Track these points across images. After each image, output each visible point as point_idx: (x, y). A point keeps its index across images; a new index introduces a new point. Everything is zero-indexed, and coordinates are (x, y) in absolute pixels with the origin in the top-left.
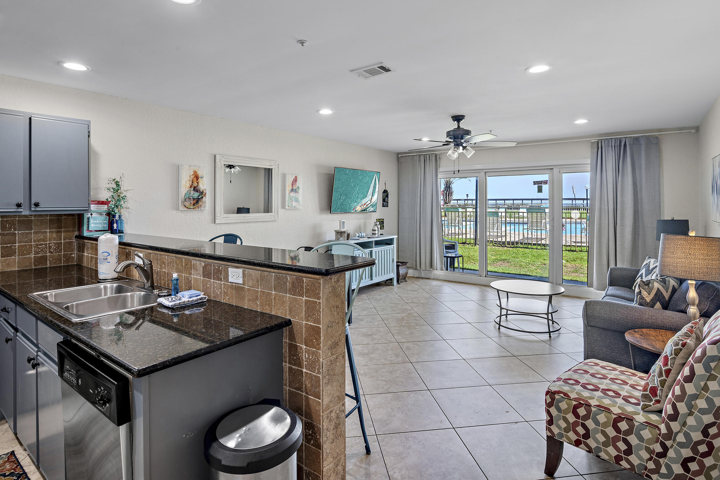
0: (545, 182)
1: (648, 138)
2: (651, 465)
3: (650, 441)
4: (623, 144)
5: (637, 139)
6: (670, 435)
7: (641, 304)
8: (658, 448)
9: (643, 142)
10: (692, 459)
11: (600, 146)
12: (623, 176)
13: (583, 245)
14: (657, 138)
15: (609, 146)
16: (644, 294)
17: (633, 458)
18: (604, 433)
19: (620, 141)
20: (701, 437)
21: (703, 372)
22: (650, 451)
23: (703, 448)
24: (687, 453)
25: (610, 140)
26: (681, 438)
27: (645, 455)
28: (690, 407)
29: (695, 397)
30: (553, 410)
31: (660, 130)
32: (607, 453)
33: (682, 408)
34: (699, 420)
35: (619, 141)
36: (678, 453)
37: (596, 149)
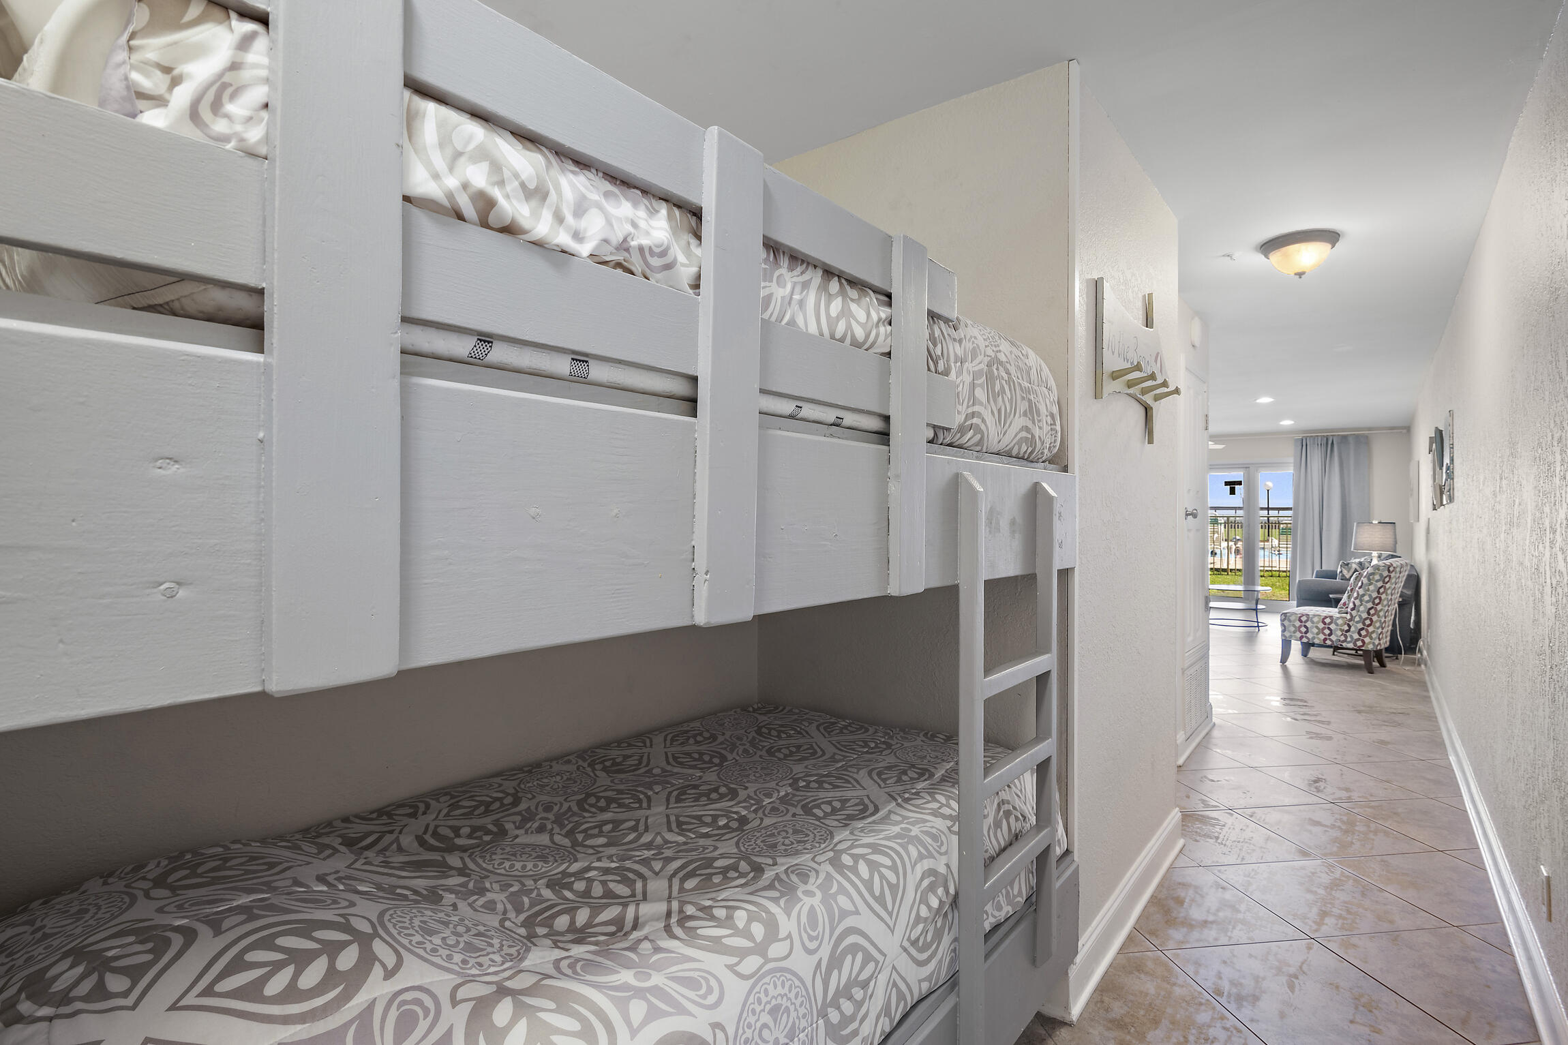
0: (1240, 483)
1: (1357, 437)
2: (1343, 638)
3: (1342, 625)
4: (1330, 442)
5: (1345, 438)
6: (1352, 619)
7: (1342, 579)
8: (1346, 628)
9: (1351, 440)
10: (1362, 629)
11: (1304, 444)
12: (1329, 477)
13: (1274, 569)
14: (1367, 437)
15: (1314, 444)
16: (1345, 572)
17: (1333, 638)
18: (1317, 627)
19: (1327, 439)
20: (1367, 616)
21: (1367, 581)
22: (1342, 630)
23: (1368, 622)
24: (1360, 626)
25: (1316, 438)
26: (1357, 619)
27: (1339, 633)
28: (1361, 601)
29: (1363, 595)
30: (1286, 623)
31: (1370, 429)
32: (1319, 639)
33: (1357, 602)
34: (1365, 607)
35: (1325, 439)
36: (1356, 627)
37: (1300, 447)
